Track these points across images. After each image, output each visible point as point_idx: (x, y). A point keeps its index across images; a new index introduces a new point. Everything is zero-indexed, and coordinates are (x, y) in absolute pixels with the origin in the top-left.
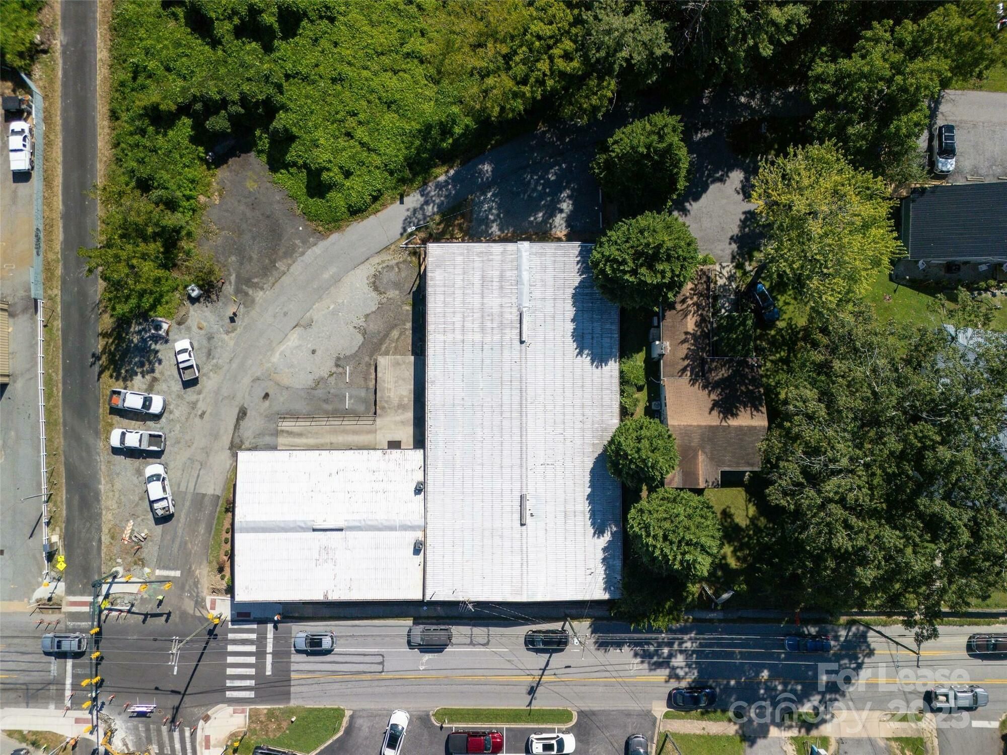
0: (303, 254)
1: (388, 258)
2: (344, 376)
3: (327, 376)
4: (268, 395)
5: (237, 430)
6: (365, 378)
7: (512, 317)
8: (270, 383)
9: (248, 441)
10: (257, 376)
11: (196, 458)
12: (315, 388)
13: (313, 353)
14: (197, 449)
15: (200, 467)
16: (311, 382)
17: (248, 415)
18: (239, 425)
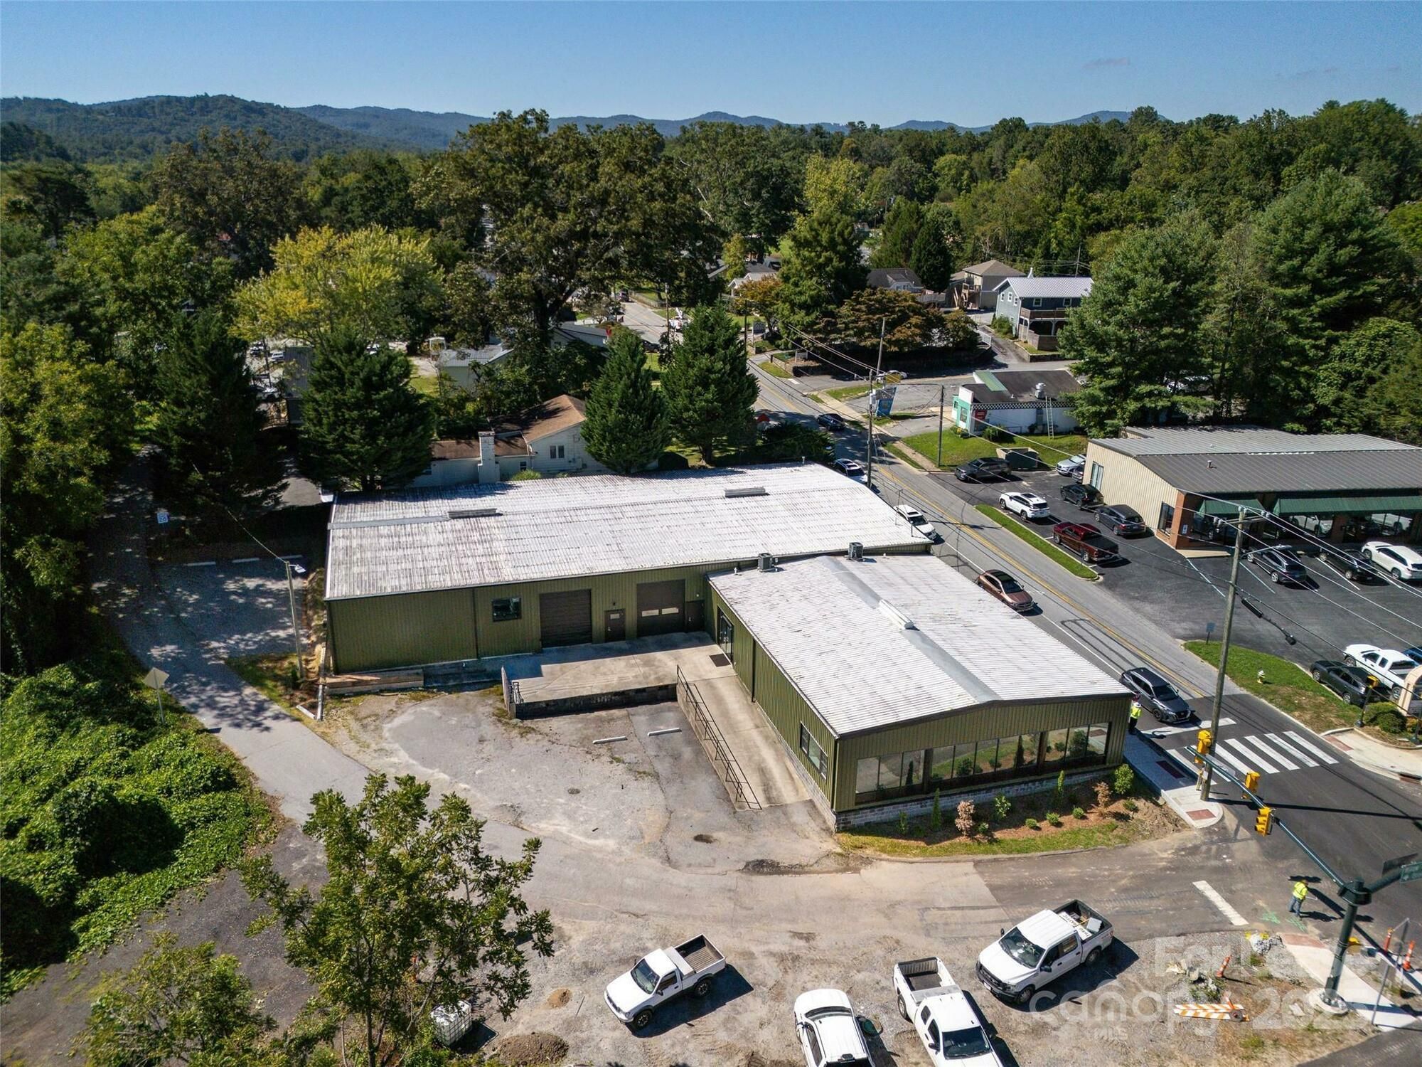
1: (345, 732)
2: (612, 745)
3: (621, 766)
4: (699, 838)
5: (807, 869)
6: (611, 720)
7: (459, 524)
8: (669, 839)
9: (819, 845)
10: (659, 865)
11: (919, 924)
12: (656, 776)
13: (578, 792)
14: (895, 928)
15: (935, 911)
16: (646, 783)
17: (760, 857)
18: (792, 867)
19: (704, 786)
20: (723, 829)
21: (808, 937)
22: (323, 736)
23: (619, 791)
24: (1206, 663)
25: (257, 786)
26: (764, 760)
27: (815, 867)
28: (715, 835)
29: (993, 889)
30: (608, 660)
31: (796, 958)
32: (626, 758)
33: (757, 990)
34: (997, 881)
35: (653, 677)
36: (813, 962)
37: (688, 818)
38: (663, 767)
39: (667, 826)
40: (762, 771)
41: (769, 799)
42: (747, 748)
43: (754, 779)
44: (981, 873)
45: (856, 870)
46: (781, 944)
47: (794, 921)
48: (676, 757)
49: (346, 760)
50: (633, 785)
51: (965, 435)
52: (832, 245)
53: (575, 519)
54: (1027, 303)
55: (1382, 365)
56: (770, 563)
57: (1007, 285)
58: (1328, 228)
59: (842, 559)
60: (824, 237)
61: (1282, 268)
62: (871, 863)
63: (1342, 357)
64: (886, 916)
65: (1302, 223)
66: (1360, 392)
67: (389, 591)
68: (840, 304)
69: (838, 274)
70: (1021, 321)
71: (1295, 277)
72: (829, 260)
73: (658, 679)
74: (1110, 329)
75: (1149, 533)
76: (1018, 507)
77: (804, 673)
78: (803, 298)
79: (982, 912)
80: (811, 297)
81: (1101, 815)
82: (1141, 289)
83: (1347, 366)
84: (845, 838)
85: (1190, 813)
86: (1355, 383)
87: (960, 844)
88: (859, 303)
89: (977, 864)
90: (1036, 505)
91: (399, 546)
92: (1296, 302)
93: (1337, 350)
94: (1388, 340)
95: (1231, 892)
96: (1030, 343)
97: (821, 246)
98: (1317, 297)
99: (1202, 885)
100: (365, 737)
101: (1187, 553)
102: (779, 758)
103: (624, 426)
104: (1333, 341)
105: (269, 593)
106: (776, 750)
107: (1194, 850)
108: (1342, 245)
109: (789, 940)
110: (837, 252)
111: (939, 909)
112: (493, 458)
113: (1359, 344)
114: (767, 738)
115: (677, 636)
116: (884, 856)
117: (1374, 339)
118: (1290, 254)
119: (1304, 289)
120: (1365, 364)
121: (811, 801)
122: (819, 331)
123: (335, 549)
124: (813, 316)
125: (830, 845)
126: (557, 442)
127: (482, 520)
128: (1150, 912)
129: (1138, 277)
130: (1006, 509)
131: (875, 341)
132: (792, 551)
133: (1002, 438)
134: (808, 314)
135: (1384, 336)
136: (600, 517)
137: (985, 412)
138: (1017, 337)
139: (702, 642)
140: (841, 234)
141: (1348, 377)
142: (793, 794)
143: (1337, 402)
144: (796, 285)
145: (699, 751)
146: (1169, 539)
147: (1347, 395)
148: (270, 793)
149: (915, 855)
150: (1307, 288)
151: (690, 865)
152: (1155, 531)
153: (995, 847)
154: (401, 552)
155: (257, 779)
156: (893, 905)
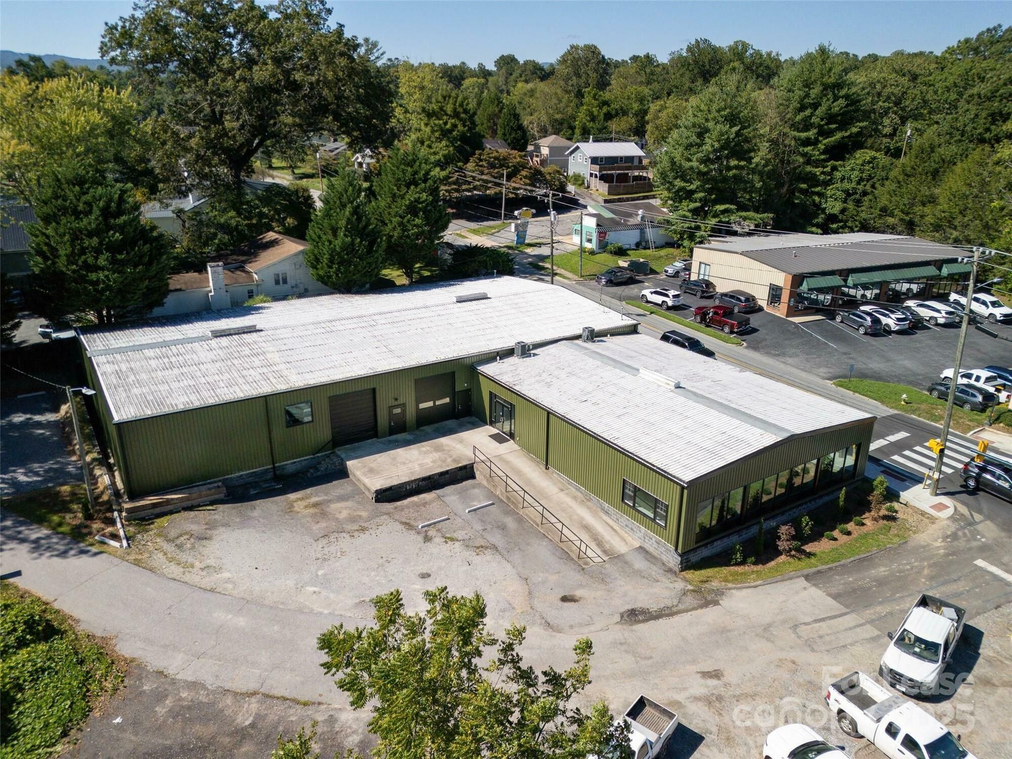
0: (194, 685)
1: (160, 555)
2: (439, 526)
3: (457, 544)
4: (565, 599)
5: (674, 609)
6: (425, 504)
7: (224, 341)
8: (537, 604)
9: (671, 586)
10: (542, 631)
11: (799, 641)
12: (495, 548)
13: (429, 575)
14: (782, 650)
15: (803, 627)
16: (488, 556)
17: (630, 607)
18: (662, 610)
19: (542, 550)
20: (581, 586)
21: (716, 675)
22: (137, 563)
23: (466, 567)
24: (857, 395)
25: (81, 628)
26: (583, 518)
27: (681, 607)
28: (578, 593)
29: (835, 597)
30: (399, 450)
31: (720, 698)
32: (460, 535)
33: (708, 738)
34: (834, 590)
35: (449, 460)
36: (738, 698)
37: (544, 582)
38: (496, 538)
39: (530, 593)
40: (587, 528)
41: (605, 552)
42: (563, 510)
43: (585, 537)
44: (815, 585)
45: (716, 603)
46: (700, 687)
47: (694, 662)
48: (503, 528)
49: (173, 584)
50: (477, 560)
51: (592, 253)
52: (456, 115)
53: (334, 329)
54: (595, 160)
55: (870, 182)
56: (526, 350)
57: (577, 148)
58: (826, 87)
59: (579, 342)
60: (449, 109)
61: (799, 118)
62: (723, 594)
63: (842, 179)
64: (768, 640)
65: (808, 85)
66: (858, 203)
67: (181, 407)
68: (467, 161)
69: (463, 138)
70: (591, 175)
71: (806, 125)
72: (455, 126)
73: (455, 461)
74: (695, 164)
75: (761, 309)
76: (659, 299)
77: (617, 435)
78: (437, 157)
79: (840, 619)
80: (444, 156)
81: (875, 520)
82: (715, 134)
83: (847, 185)
84: (689, 574)
85: (932, 507)
86: (853, 197)
87: (784, 562)
88: (481, 160)
89: (807, 577)
90: (674, 296)
91: (172, 366)
92: (807, 142)
93: (838, 175)
94: (871, 165)
95: (1004, 564)
96: (601, 191)
97: (447, 115)
98: (820, 138)
99: (980, 563)
100: (184, 557)
101: (797, 320)
102: (594, 514)
103: (349, 248)
104: (834, 168)
105: (39, 425)
106: (588, 508)
107: (954, 536)
108: (836, 98)
109: (702, 681)
110: (461, 120)
111: (806, 624)
112: (223, 287)
113: (853, 169)
114: (575, 498)
115: (451, 423)
116: (730, 585)
117: (862, 165)
118: (802, 108)
119: (812, 133)
120: (858, 183)
121: (641, 547)
122: (454, 183)
123: (103, 374)
124: (447, 172)
125: (680, 585)
126: (280, 269)
127: (245, 336)
128: (962, 593)
129: (710, 125)
130: (648, 302)
131: (498, 189)
132: (538, 339)
133: (621, 252)
134: (442, 169)
135: (869, 162)
136: (354, 326)
137: (605, 233)
138: (588, 187)
139: (474, 426)
140: (461, 105)
141: (848, 194)
142: (623, 544)
143: (843, 211)
144: (430, 147)
145: (520, 520)
146: (780, 311)
147: (851, 205)
148: (99, 633)
149: (755, 581)
150: (815, 131)
151: (571, 627)
152: (765, 309)
153: (813, 560)
154: (176, 371)
155: (78, 621)
156: (767, 628)
